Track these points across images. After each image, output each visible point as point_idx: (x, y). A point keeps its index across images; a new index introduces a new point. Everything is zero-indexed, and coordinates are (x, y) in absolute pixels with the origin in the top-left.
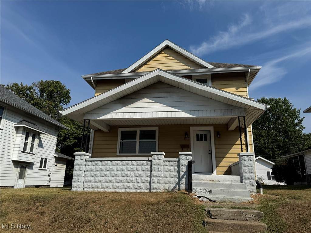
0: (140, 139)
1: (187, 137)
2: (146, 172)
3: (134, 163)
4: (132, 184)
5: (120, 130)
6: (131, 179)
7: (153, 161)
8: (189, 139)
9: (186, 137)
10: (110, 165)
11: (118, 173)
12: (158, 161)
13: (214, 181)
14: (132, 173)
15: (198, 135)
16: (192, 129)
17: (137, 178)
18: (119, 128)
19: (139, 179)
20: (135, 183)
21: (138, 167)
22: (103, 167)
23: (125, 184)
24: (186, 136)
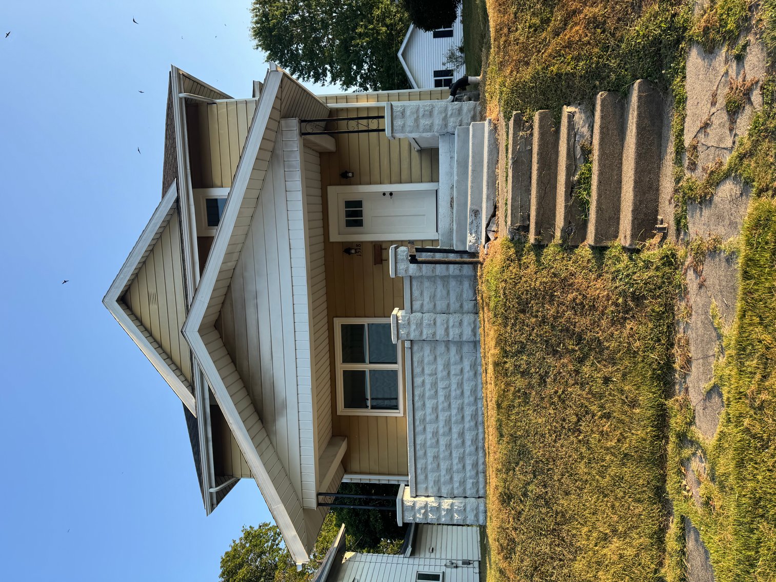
0: (363, 361)
1: (356, 249)
2: (438, 353)
3: (418, 381)
4: (465, 383)
5: (341, 410)
6: (454, 387)
7: (412, 337)
8: (359, 245)
9: (356, 252)
10: (425, 439)
11: (442, 417)
12: (413, 327)
13: (452, 198)
14: (441, 385)
15: (349, 224)
16: (334, 237)
17: (453, 372)
18: (338, 414)
19: (454, 370)
20: (462, 378)
21: (427, 371)
22: (430, 454)
23: (466, 401)
24: (353, 251)
